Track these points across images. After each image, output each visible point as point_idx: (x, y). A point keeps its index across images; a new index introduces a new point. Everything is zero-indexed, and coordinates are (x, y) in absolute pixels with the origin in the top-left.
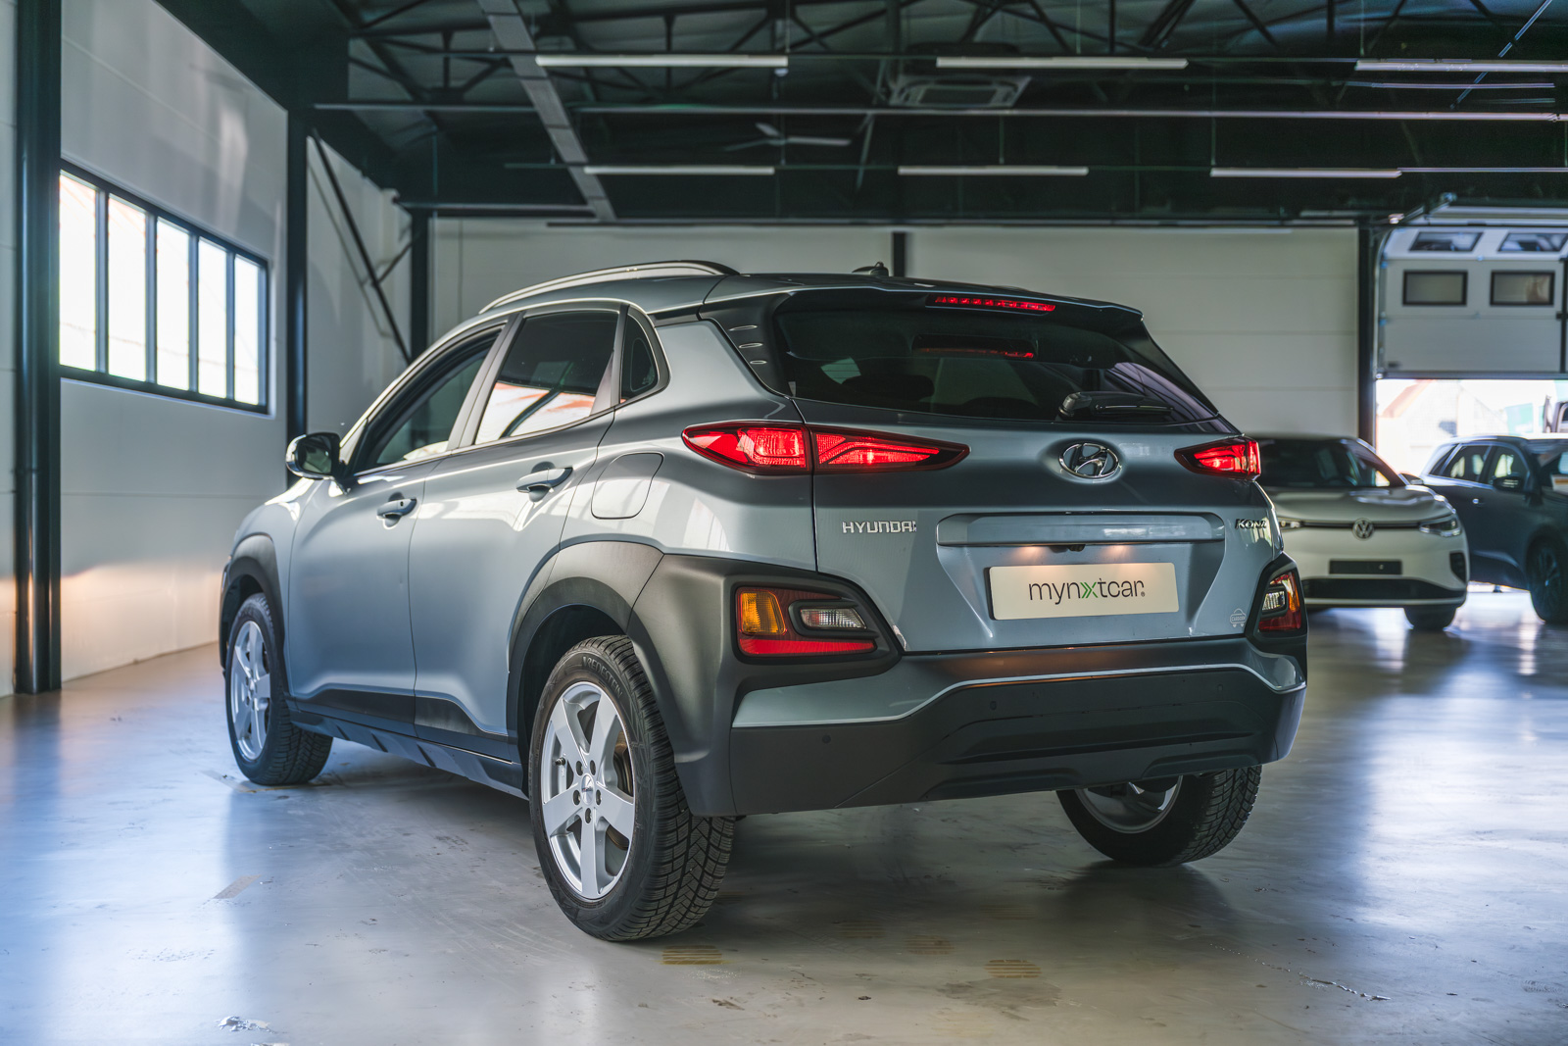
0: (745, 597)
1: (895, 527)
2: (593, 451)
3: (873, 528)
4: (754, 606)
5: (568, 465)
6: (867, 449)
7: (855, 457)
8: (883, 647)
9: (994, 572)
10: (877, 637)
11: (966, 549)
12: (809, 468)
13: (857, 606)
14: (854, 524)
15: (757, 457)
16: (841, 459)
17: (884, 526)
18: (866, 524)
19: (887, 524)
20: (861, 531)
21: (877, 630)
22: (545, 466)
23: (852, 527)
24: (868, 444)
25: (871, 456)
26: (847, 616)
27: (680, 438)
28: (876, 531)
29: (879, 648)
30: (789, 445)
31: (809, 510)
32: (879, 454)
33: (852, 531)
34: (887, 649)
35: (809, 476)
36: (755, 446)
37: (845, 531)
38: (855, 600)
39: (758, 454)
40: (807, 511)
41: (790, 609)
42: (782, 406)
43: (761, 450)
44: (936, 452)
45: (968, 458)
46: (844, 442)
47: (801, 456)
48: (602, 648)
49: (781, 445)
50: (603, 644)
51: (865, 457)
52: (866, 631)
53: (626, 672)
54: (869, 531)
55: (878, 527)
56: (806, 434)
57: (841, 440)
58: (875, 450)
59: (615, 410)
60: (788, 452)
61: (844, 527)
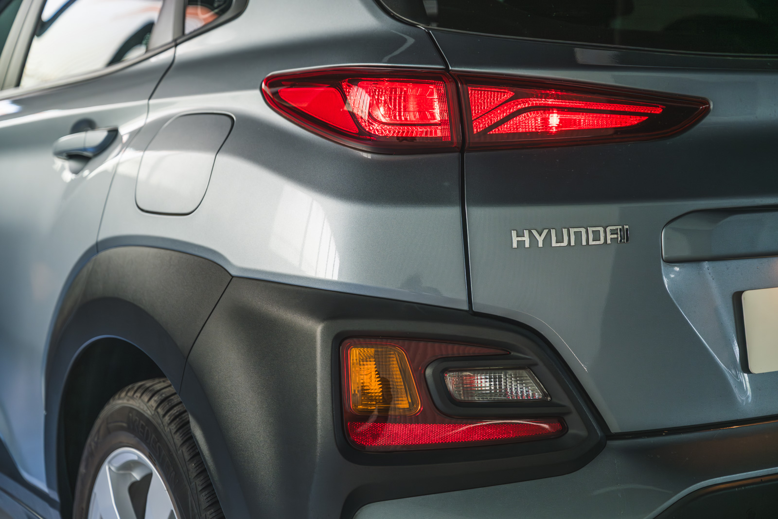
0: (355, 353)
1: (596, 237)
2: (141, 107)
3: (560, 240)
4: (371, 366)
5: (112, 125)
6: (549, 109)
7: (531, 122)
8: (576, 429)
9: (750, 298)
10: (569, 413)
11: (706, 265)
12: (457, 139)
13: (536, 364)
14: (530, 233)
15: (376, 126)
16: (505, 128)
17: (578, 235)
18: (549, 233)
19: (583, 230)
20: (540, 245)
21: (565, 401)
22: (85, 124)
23: (526, 239)
24: (550, 102)
25: (554, 120)
26: (520, 380)
27: (257, 93)
28: (565, 243)
29: (571, 431)
30: (425, 106)
31: (455, 211)
32: (568, 117)
33: (527, 245)
34: (583, 433)
35: (456, 155)
36: (371, 106)
37: (515, 245)
38: (532, 356)
39: (376, 121)
40: (452, 213)
41: (429, 372)
42: (411, 41)
43: (380, 113)
44: (659, 111)
45: (709, 119)
46: (511, 99)
47: (443, 123)
48: (153, 403)
49: (412, 106)
50: (155, 398)
51: (545, 121)
52: (551, 404)
53: (184, 449)
54: (554, 244)
55: (568, 238)
56: (452, 87)
57: (507, 96)
58: (560, 110)
59: (176, 45)
60: (423, 116)
61: (515, 240)
